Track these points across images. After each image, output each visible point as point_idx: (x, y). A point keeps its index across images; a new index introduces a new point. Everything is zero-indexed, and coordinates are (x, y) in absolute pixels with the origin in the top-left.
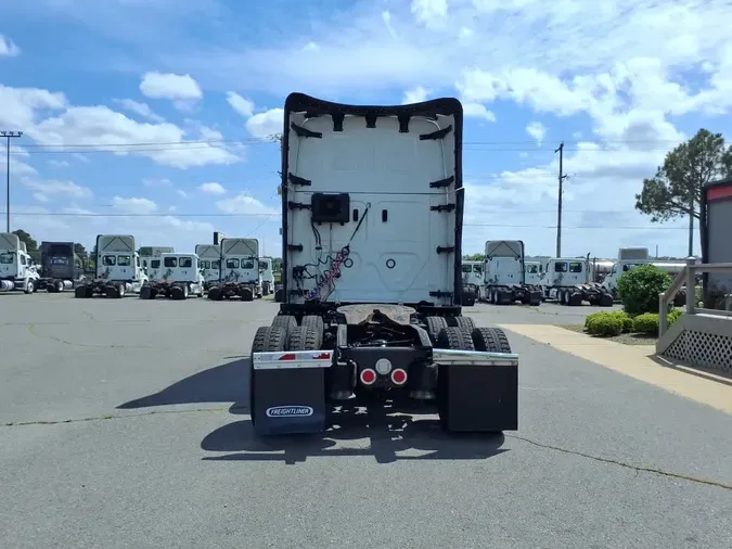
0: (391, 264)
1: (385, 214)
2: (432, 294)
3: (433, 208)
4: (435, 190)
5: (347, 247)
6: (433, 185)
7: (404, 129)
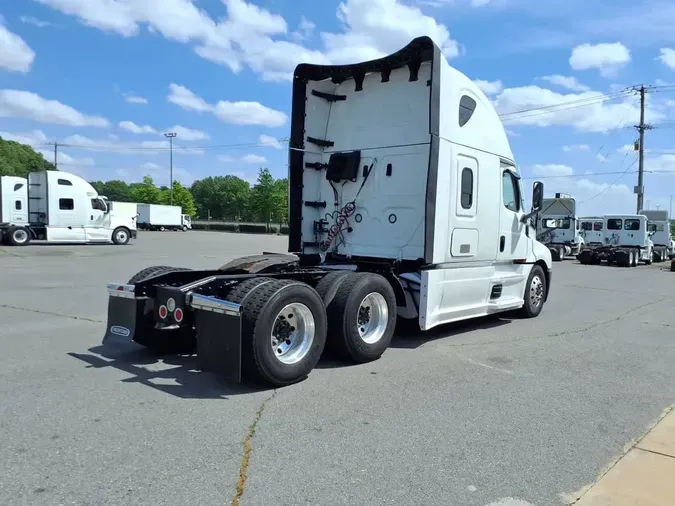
0: (393, 219)
1: (389, 167)
5: (353, 203)
7: (414, 77)
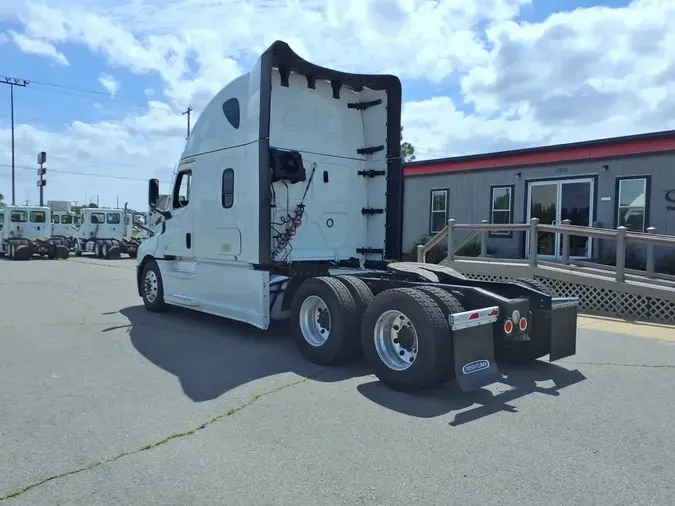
0: (330, 223)
1: (326, 174)
2: (358, 251)
3: (360, 173)
4: (360, 156)
5: (300, 205)
6: (361, 151)
7: (336, 95)
